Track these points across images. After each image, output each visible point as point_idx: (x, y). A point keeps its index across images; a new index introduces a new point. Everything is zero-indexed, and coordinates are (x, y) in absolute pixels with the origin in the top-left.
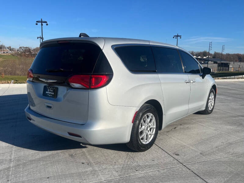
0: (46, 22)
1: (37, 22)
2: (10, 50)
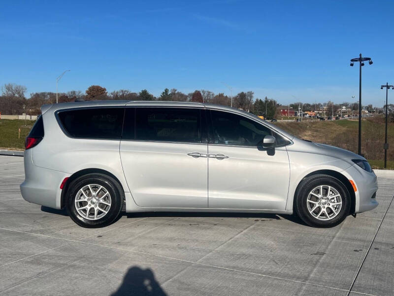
0: (369, 59)
1: (352, 60)
2: (370, 112)
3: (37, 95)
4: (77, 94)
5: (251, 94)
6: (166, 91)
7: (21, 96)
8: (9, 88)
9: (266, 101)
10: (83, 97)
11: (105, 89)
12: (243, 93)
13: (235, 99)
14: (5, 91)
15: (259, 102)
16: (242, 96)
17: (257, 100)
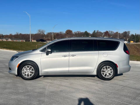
3: (49, 33)
4: (62, 33)
5: (129, 32)
6: (95, 31)
7: (43, 33)
8: (39, 31)
9: (136, 35)
10: (64, 34)
11: (72, 31)
12: (126, 32)
13: (122, 34)
14: (38, 32)
15: (133, 35)
16: (125, 33)
17: (132, 35)
